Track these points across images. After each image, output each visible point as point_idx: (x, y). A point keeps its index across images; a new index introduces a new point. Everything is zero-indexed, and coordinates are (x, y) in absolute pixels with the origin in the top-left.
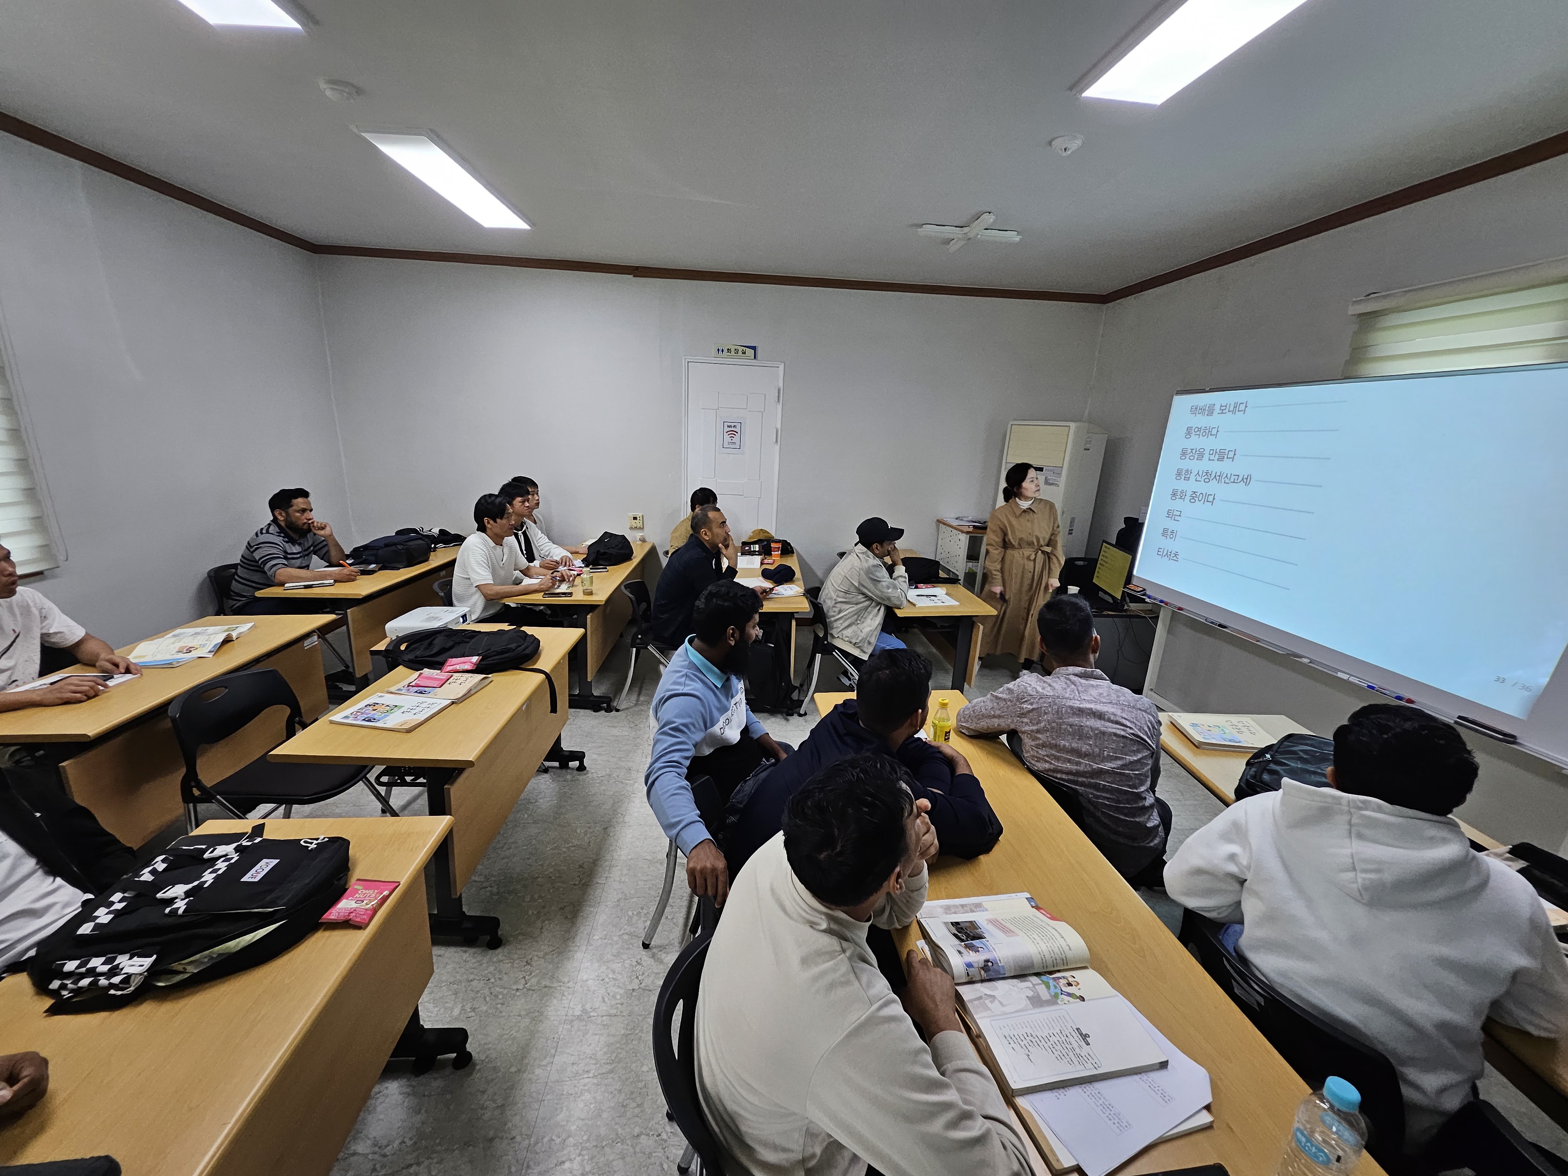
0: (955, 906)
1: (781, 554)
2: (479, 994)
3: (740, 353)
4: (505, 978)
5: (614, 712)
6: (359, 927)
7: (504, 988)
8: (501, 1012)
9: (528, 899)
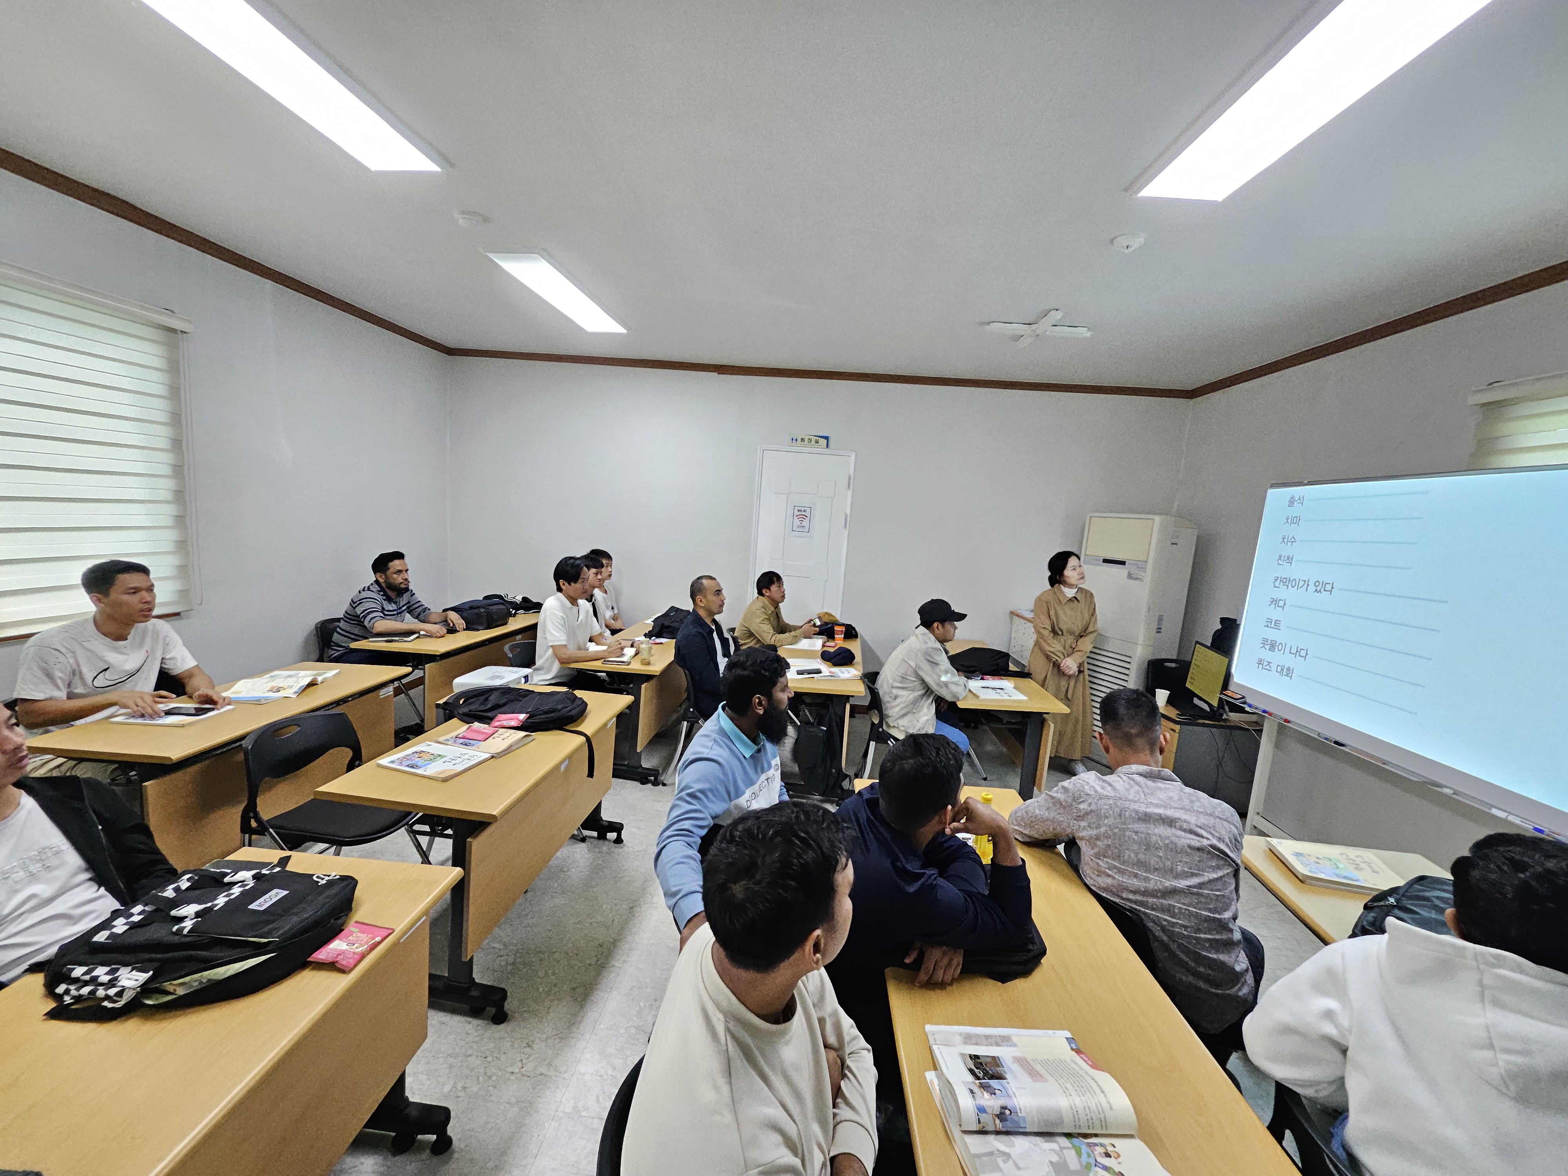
0: (978, 1036)
1: (845, 638)
2: (473, 1073)
3: (813, 442)
4: (503, 1057)
5: (660, 786)
6: (343, 971)
7: (500, 1070)
8: (491, 1095)
9: (541, 974)
